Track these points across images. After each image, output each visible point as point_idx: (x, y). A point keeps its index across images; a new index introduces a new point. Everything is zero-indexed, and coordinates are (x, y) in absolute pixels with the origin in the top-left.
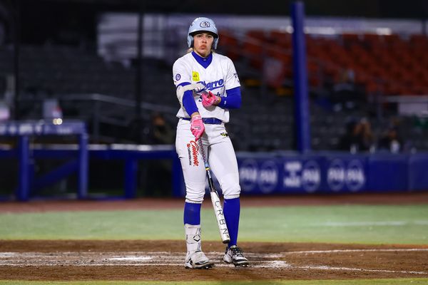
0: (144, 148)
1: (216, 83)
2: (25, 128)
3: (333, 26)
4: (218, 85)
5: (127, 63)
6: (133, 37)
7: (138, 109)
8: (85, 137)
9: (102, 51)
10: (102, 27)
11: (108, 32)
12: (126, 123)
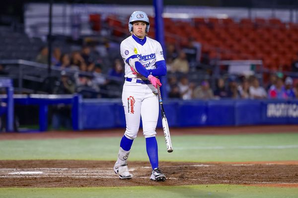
0: (52, 97)
1: (148, 56)
3: (187, 13)
4: (149, 58)
5: (44, 38)
6: (46, 20)
7: (49, 70)
8: (11, 89)
9: (28, 30)
10: (27, 13)
11: (32, 17)
12: (41, 80)
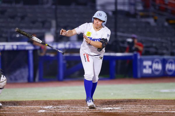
2: (61, 46)
5: (110, 13)
7: (116, 35)
9: (98, 8)
